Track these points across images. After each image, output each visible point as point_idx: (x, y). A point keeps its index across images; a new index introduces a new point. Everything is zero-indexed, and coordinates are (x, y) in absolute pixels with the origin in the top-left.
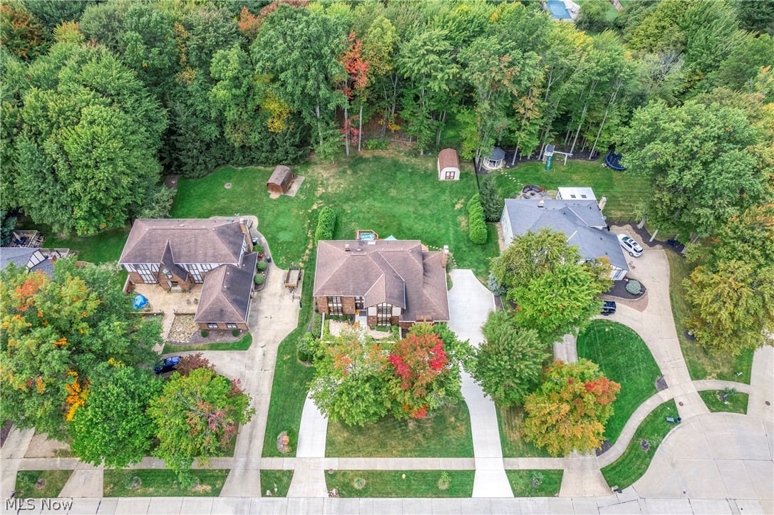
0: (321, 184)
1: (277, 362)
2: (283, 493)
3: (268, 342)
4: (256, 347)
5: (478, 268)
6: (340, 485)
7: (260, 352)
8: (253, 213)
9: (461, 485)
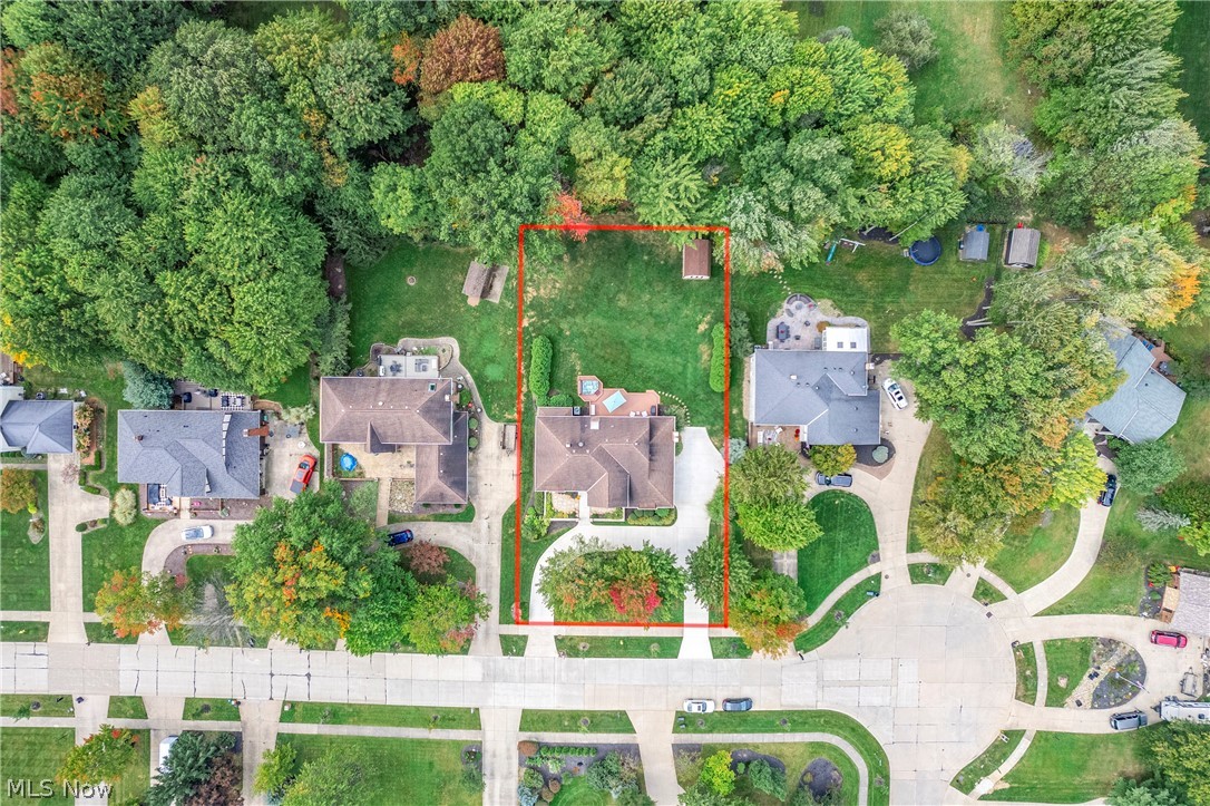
0: (530, 280)
1: (503, 535)
2: (520, 652)
3: (491, 513)
4: (480, 518)
5: (713, 425)
6: (568, 648)
7: (484, 524)
8: (451, 334)
9: (669, 648)
